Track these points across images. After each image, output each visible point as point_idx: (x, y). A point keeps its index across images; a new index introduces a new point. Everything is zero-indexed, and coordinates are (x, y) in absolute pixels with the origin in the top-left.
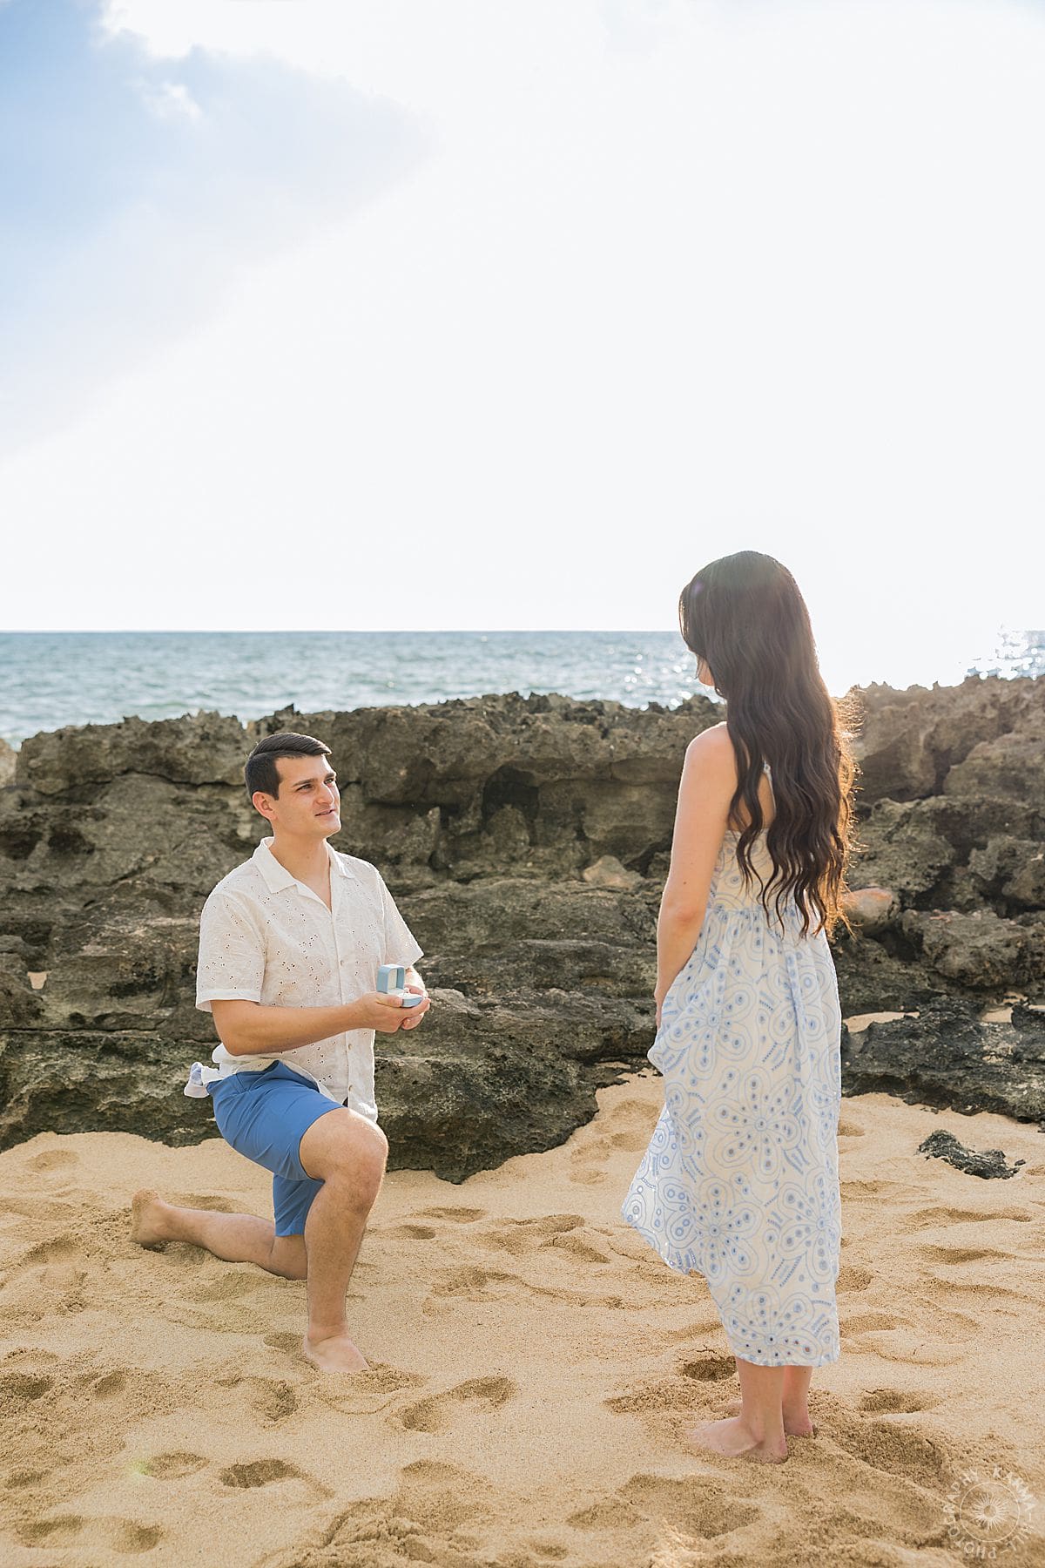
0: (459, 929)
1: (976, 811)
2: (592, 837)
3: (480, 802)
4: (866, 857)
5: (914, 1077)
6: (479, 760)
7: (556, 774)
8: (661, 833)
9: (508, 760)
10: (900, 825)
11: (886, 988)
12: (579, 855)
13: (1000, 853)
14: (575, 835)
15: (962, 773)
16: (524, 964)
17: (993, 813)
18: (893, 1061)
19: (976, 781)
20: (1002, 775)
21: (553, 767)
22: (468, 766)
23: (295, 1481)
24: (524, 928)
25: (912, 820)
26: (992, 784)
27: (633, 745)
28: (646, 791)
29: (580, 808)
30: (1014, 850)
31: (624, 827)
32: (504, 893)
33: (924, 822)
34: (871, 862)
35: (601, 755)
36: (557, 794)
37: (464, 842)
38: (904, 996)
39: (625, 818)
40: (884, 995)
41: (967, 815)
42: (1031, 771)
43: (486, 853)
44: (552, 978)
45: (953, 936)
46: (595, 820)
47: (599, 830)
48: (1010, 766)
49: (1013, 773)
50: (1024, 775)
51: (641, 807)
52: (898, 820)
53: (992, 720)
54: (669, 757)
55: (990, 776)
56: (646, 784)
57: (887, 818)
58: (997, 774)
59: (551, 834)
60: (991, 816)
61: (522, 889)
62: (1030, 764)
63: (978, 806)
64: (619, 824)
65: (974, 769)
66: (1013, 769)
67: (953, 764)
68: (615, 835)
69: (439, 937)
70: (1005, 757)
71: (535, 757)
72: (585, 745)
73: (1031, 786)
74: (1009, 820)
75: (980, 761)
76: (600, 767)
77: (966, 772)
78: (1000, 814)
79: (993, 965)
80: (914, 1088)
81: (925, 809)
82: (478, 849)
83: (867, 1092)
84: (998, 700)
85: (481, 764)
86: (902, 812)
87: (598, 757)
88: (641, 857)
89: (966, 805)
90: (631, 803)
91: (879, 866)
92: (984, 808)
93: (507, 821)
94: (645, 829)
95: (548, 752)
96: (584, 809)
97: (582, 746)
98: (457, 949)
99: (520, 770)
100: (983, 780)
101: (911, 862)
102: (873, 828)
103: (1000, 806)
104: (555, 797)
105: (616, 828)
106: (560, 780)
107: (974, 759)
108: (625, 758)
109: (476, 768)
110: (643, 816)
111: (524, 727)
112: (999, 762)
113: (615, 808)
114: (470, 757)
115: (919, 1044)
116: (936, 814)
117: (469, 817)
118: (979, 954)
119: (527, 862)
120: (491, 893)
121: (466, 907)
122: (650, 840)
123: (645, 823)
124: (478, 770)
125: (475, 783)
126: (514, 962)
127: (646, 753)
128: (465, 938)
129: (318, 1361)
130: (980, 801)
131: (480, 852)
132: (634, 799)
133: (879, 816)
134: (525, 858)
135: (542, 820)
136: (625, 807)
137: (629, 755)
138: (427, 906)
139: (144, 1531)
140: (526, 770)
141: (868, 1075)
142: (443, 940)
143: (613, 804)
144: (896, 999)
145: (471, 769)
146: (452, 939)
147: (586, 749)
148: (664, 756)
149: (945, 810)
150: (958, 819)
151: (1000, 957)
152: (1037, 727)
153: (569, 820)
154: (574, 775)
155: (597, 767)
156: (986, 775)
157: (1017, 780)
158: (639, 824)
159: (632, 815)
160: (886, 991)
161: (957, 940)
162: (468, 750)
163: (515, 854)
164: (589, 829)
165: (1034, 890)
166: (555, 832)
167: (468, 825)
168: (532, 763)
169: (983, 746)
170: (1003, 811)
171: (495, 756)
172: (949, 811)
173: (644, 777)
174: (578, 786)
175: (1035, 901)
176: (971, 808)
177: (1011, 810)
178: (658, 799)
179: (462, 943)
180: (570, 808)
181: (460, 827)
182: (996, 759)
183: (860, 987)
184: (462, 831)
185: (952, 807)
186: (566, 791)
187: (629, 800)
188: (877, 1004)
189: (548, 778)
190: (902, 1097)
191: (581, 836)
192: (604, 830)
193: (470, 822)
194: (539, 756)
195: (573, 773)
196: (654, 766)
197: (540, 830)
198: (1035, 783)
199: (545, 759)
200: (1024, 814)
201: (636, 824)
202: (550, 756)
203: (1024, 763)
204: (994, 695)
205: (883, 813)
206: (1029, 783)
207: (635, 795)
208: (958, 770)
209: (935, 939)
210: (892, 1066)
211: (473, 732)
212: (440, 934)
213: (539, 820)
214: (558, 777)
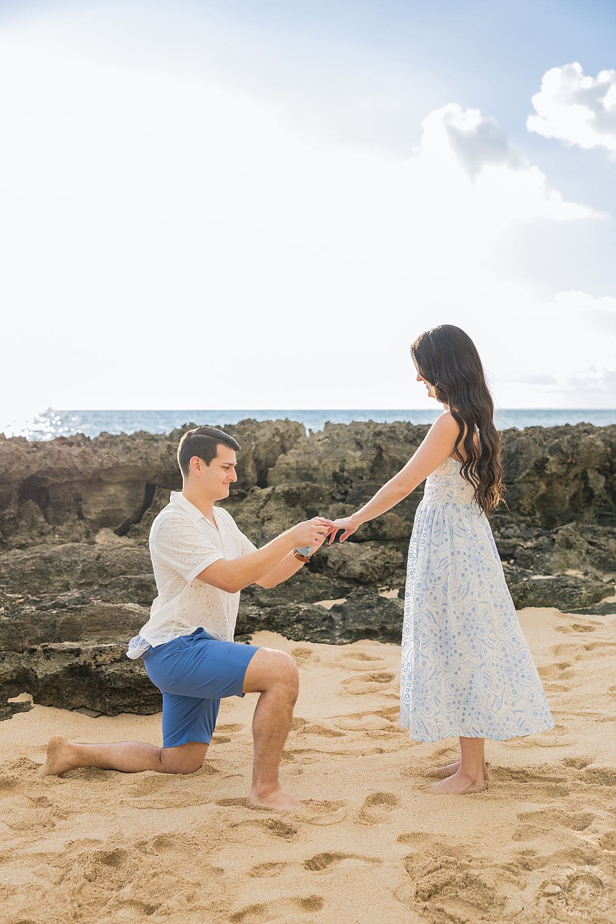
0: (58, 575)
1: (304, 491)
2: (89, 517)
3: (17, 498)
4: (266, 518)
5: (383, 629)
6: (19, 470)
7: (64, 478)
8: (131, 512)
9: (38, 469)
10: (266, 502)
11: (320, 587)
12: (84, 529)
13: (338, 512)
14: (77, 516)
15: (276, 472)
16: (130, 590)
17: (314, 492)
18: (365, 621)
19: (284, 476)
20: (297, 473)
21: (63, 474)
22: (10, 474)
23: (346, 860)
24: (105, 571)
25: (272, 498)
26: (293, 477)
27: (115, 459)
28: (119, 487)
29: (79, 499)
30: (344, 510)
31: (108, 510)
32: (67, 553)
33: (279, 499)
34: (269, 521)
35: (96, 465)
36: (62, 491)
37: (6, 525)
38: (331, 591)
39: (108, 504)
40: (321, 592)
41: (300, 494)
42: (314, 469)
43: (22, 531)
44: (147, 598)
45: (348, 556)
46: (89, 507)
47: (93, 513)
48: (302, 467)
49: (304, 471)
50: (311, 472)
51: (117, 497)
52: (264, 498)
53: (278, 442)
54: (140, 465)
55: (291, 474)
56: (120, 483)
57: (258, 498)
58: (295, 472)
59: (61, 517)
60: (312, 494)
61: (78, 549)
62: (312, 466)
63: (305, 488)
64: (105, 508)
65: (282, 470)
66: (304, 469)
67: (270, 467)
68: (102, 516)
69: (47, 581)
70: (297, 462)
71: (54, 467)
72: (84, 459)
73: (316, 478)
74: (321, 495)
75: (284, 465)
76: (96, 472)
77: (278, 472)
78: (317, 493)
79: (374, 569)
80: (383, 635)
81: (279, 491)
82: (16, 529)
83: (358, 640)
84: (279, 432)
85: (20, 472)
86: (266, 493)
87: (95, 466)
88: (120, 528)
89: (298, 488)
90: (110, 495)
91: (275, 523)
92: (308, 489)
93: (31, 510)
94: (121, 510)
95: (61, 464)
96: (81, 500)
97: (82, 460)
98: (59, 588)
99: (40, 476)
100: (288, 476)
101: (290, 520)
102: (251, 504)
103: (316, 488)
104: (61, 493)
105: (103, 511)
106: (66, 482)
107: (280, 464)
108: (111, 466)
109: (17, 476)
110: (119, 503)
111: (34, 449)
112: (294, 465)
113: (101, 498)
114: (14, 468)
115: (375, 610)
116: (284, 494)
117: (11, 507)
118: (365, 564)
119: (55, 535)
120: (58, 553)
121: (51, 562)
122: (125, 517)
123: (121, 507)
124: (18, 477)
125: (15, 486)
126: (124, 589)
127: (124, 463)
128: (63, 581)
129: (271, 806)
130: (306, 486)
131: (18, 531)
132: (112, 493)
133: (254, 496)
134: (52, 532)
135: (52, 509)
136: (108, 498)
137: (114, 464)
138: (29, 563)
139: (305, 901)
140: (43, 476)
141: (358, 630)
142: (50, 583)
143: (99, 496)
144: (326, 593)
145: (13, 476)
146: (55, 582)
147: (85, 461)
148: (135, 464)
149: (288, 491)
150: (295, 496)
151: (376, 565)
152: (305, 446)
153: (71, 508)
154: (75, 478)
155: (94, 472)
156: (290, 473)
157: (308, 475)
158: (116, 507)
159: (113, 502)
160: (321, 589)
161: (350, 558)
162: (11, 463)
163: (44, 531)
164: (86, 512)
165: (363, 531)
166: (64, 515)
167: (10, 513)
168: (50, 471)
169: (283, 457)
170: (318, 491)
171: (29, 467)
172: (290, 492)
173: (119, 478)
174: (76, 486)
175: (364, 537)
176: (301, 490)
177: (321, 490)
178: (127, 492)
179: (62, 584)
180: (72, 500)
181: (5, 515)
182: (293, 463)
183: (308, 588)
184: (7, 517)
185: (292, 490)
186: (69, 489)
187: (108, 493)
188: (319, 597)
189: (59, 481)
190: (377, 640)
191: (81, 517)
192: (95, 513)
193: (12, 511)
194: (57, 466)
195: (75, 477)
196: (127, 471)
197: (51, 515)
198: (319, 477)
199: (59, 469)
200: (328, 492)
201: (115, 508)
202: (63, 466)
203: (310, 465)
204: (276, 429)
205: (256, 495)
206: (315, 476)
207: (112, 490)
208: (273, 470)
209: (336, 558)
210: (367, 624)
211: (14, 452)
212: (48, 579)
213: (50, 509)
214: (65, 480)
